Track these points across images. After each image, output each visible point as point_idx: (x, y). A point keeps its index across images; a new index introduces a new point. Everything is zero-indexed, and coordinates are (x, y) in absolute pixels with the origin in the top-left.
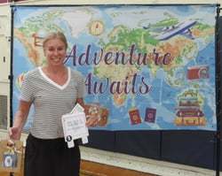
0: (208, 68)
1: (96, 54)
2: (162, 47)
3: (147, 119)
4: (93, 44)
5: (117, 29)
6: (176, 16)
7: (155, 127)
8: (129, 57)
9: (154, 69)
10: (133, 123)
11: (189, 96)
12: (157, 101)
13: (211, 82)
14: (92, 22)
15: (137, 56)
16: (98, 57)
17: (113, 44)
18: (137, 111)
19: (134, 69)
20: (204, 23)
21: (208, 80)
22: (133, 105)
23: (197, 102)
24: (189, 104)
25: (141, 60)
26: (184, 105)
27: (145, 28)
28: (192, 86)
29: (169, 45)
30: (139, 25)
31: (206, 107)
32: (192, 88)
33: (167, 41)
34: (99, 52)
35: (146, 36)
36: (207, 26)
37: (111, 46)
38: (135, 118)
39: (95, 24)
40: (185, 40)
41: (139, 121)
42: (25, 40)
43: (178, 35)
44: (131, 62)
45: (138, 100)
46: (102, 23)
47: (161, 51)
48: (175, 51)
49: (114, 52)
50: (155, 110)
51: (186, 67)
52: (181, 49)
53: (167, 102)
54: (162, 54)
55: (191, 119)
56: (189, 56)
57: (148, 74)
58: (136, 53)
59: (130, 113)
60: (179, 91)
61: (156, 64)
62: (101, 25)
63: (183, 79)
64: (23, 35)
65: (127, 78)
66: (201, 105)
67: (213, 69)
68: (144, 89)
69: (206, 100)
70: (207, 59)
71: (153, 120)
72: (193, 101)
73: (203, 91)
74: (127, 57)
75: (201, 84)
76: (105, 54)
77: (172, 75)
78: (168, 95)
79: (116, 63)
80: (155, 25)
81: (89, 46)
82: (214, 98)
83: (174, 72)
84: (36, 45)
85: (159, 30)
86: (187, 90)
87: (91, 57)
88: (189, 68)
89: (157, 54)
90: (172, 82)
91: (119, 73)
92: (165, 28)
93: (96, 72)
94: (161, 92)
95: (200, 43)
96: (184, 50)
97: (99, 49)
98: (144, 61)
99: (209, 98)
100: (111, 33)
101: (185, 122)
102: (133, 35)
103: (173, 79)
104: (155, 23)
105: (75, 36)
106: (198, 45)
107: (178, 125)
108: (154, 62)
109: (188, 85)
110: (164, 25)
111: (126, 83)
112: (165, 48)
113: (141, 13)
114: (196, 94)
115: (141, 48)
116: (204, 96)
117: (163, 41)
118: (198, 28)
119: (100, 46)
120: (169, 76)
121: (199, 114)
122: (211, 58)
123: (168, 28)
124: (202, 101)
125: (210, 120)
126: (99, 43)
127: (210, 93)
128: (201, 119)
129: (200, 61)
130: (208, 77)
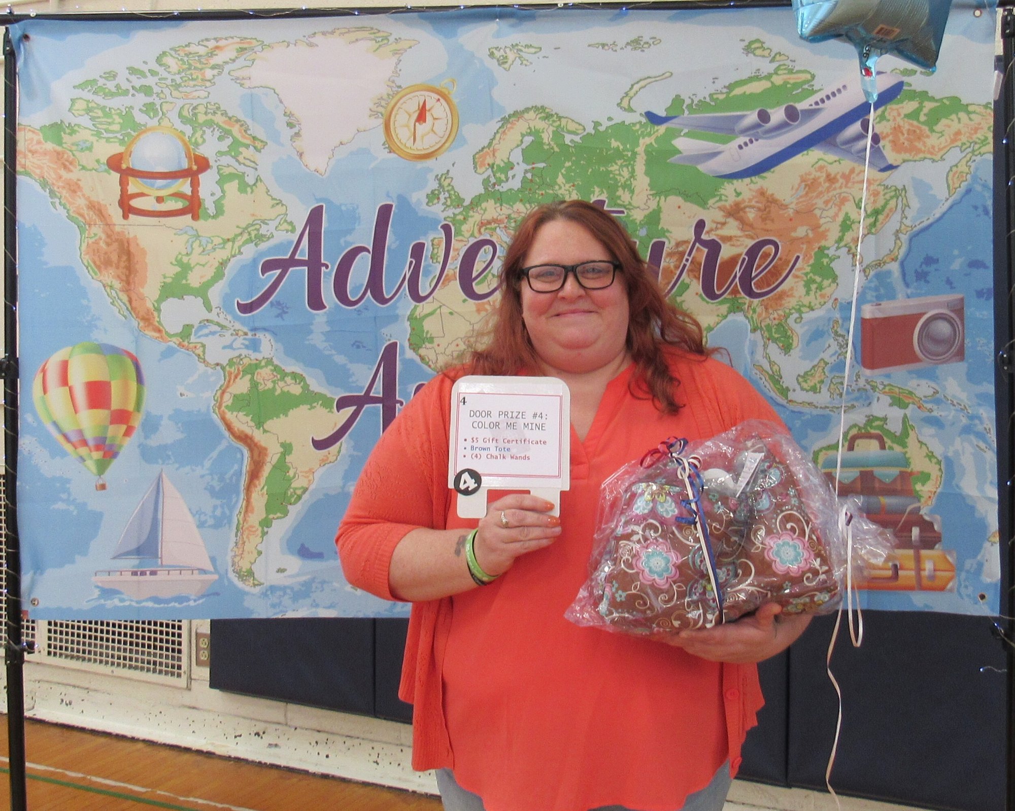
0: (959, 309)
1: (418, 251)
2: (735, 212)
4: (402, 199)
5: (521, 126)
11: (869, 449)
13: (972, 377)
14: (397, 93)
16: (431, 266)
17: (500, 199)
21: (961, 367)
23: (905, 477)
24: (869, 483)
27: (653, 119)
29: (768, 204)
30: (625, 104)
31: (952, 497)
32: (883, 408)
33: (758, 182)
34: (433, 239)
35: (658, 159)
36: (954, 106)
37: (491, 209)
40: (847, 177)
42: (74, 188)
43: (814, 155)
46: (443, 96)
47: (732, 228)
48: (801, 232)
54: (736, 246)
60: (823, 423)
61: (709, 292)
62: (438, 109)
63: (840, 367)
64: (63, 161)
66: (924, 489)
67: (984, 315)
69: (949, 467)
70: (956, 265)
72: (888, 474)
73: (936, 422)
75: (923, 388)
76: (460, 248)
77: (787, 349)
80: (702, 106)
81: (385, 213)
82: (991, 458)
83: (799, 331)
84: (127, 209)
85: (726, 130)
86: (858, 417)
88: (869, 312)
89: (714, 248)
90: (789, 381)
92: (752, 117)
93: (418, 340)
95: (921, 187)
96: (847, 225)
97: (429, 223)
99: (967, 461)
103: (791, 366)
104: (703, 93)
105: (317, 162)
106: (915, 203)
108: (696, 286)
109: (864, 396)
110: (746, 101)
112: (751, 215)
113: (636, 43)
114: (901, 439)
115: (638, 216)
116: (938, 449)
117: (742, 185)
118: (914, 115)
119: (440, 212)
120: (774, 350)
121: (915, 531)
122: (975, 264)
123: (764, 116)
124: (933, 469)
125: (969, 564)
126: (433, 197)
127: (967, 430)
128: (930, 560)
129: (921, 276)
130: (960, 354)
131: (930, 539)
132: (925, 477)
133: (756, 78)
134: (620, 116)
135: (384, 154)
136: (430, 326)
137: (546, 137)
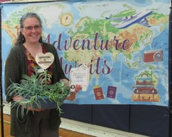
0: (162, 52)
1: (66, 42)
2: (121, 35)
3: (108, 95)
4: (63, 33)
5: (83, 20)
6: (134, 7)
7: (115, 102)
8: (93, 44)
9: (114, 54)
10: (97, 98)
11: (145, 77)
12: (117, 80)
13: (164, 64)
14: (63, 14)
15: (100, 42)
16: (68, 44)
17: (80, 33)
18: (100, 88)
19: (98, 53)
20: (159, 13)
21: (162, 62)
22: (97, 84)
23: (151, 82)
24: (145, 83)
25: (104, 46)
26: (141, 84)
27: (107, 18)
28: (148, 68)
29: (127, 33)
30: (102, 16)
31: (160, 85)
32: (148, 69)
33: (126, 29)
34: (69, 40)
35: (108, 25)
36: (162, 15)
37: (78, 34)
38: (99, 94)
39: (65, 17)
40: (142, 28)
41: (102, 97)
42: (10, 31)
43: (136, 24)
44: (95, 48)
45: (101, 79)
47: (121, 38)
48: (133, 38)
49: (81, 40)
50: (116, 88)
51: (143, 51)
52: (138, 36)
53: (126, 81)
54: (121, 41)
55: (147, 96)
56: (146, 42)
57: (110, 57)
58: (99, 40)
59: (95, 90)
60: (137, 72)
61: (117, 49)
63: (140, 62)
64: (8, 27)
65: (92, 61)
66: (155, 84)
67: (166, 53)
68: (106, 71)
69: (160, 80)
70: (162, 44)
71: (114, 96)
72: (148, 81)
73: (157, 72)
74: (92, 44)
75: (155, 66)
76: (73, 41)
77: (130, 59)
78: (127, 76)
79: (83, 49)
80: (116, 16)
81: (60, 35)
82: (167, 78)
83: (133, 56)
85: (120, 20)
86: (143, 71)
87: (62, 44)
88: (145, 52)
89: (117, 41)
90: (131, 64)
91: (85, 57)
92: (125, 18)
93: (66, 57)
94: (120, 72)
95: (156, 30)
96: (142, 37)
97: (68, 37)
98: (106, 47)
99: (163, 79)
100: (78, 24)
101: (141, 98)
102: (96, 24)
103: (131, 62)
104: (116, 14)
105: (49, 27)
106: (154, 33)
107: (135, 101)
108: (114, 48)
109: (144, 67)
110: (124, 15)
111: (91, 65)
112: (124, 35)
113: (104, 5)
114: (151, 75)
115: (104, 35)
116: (158, 77)
117: (123, 30)
118: (154, 17)
119: (70, 35)
120: (128, 59)
121: (153, 91)
122: (165, 44)
123: (127, 18)
124: (156, 80)
125: (163, 97)
126: (69, 32)
127: (163, 73)
128: (156, 96)
129: (155, 46)
130: (162, 60)
131: (156, 93)
132: (155, 82)
133: (125, 11)
134: (101, 18)
135: (60, 25)
136: (68, 54)
137: (88, 22)
